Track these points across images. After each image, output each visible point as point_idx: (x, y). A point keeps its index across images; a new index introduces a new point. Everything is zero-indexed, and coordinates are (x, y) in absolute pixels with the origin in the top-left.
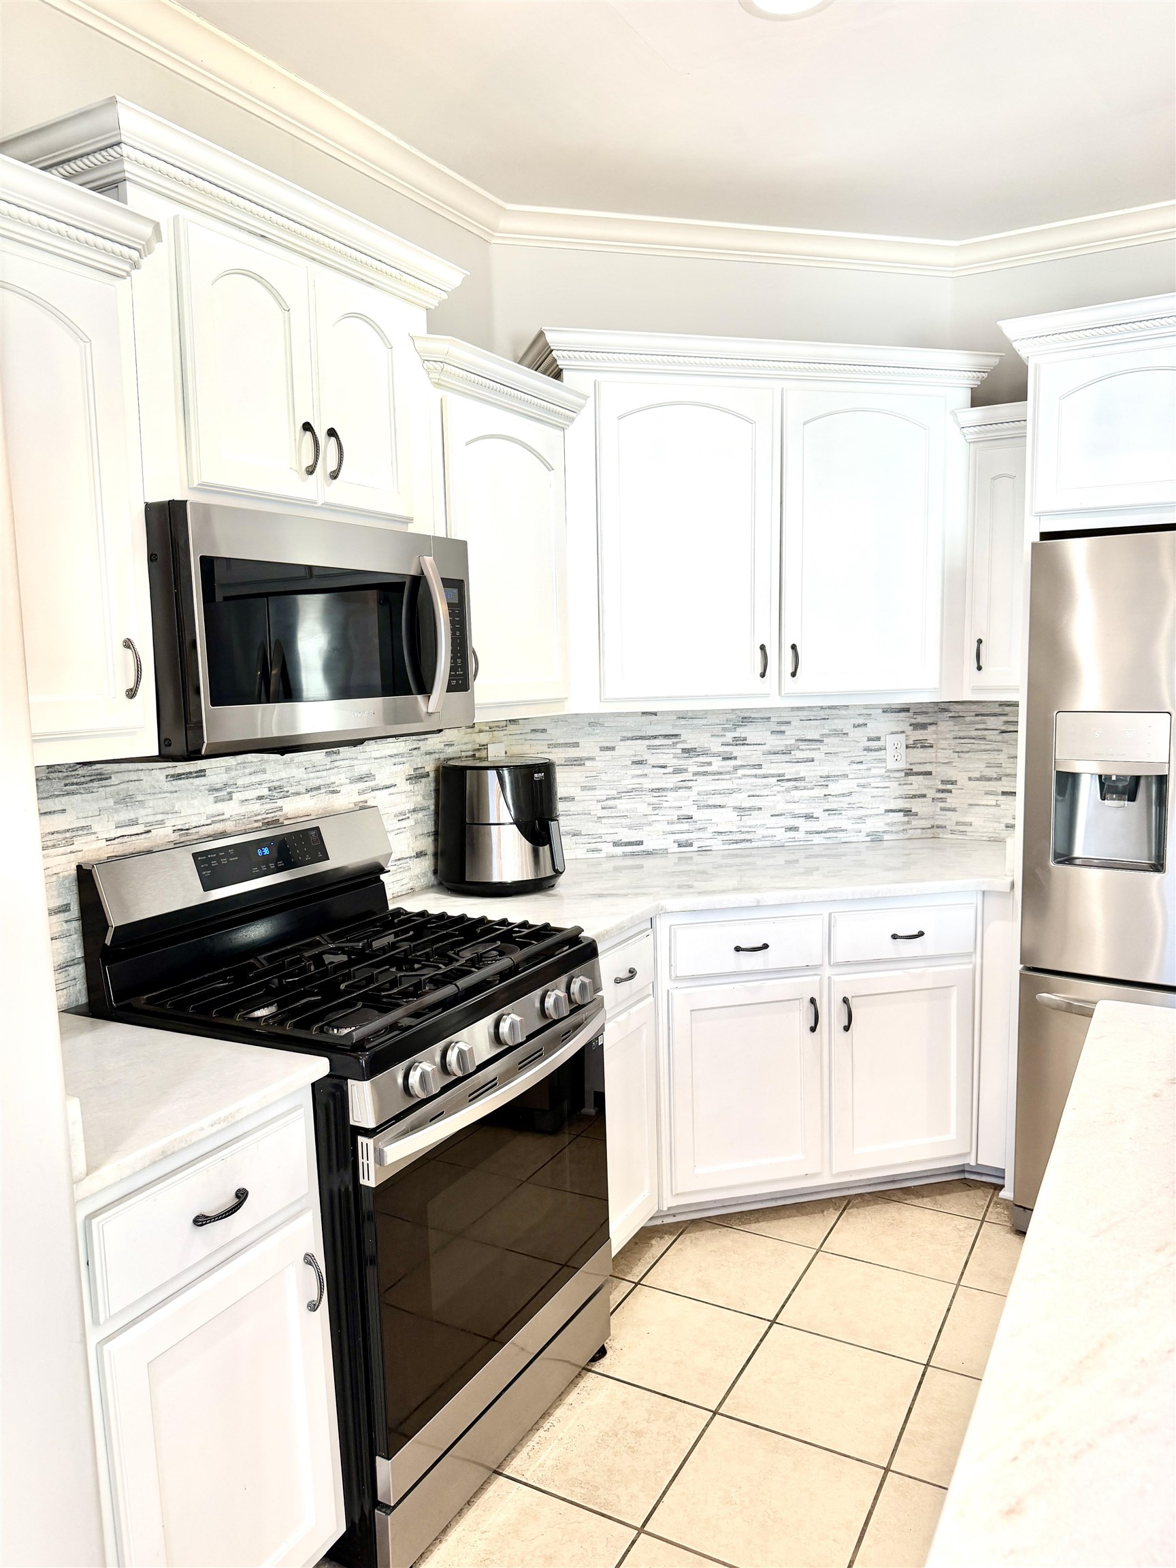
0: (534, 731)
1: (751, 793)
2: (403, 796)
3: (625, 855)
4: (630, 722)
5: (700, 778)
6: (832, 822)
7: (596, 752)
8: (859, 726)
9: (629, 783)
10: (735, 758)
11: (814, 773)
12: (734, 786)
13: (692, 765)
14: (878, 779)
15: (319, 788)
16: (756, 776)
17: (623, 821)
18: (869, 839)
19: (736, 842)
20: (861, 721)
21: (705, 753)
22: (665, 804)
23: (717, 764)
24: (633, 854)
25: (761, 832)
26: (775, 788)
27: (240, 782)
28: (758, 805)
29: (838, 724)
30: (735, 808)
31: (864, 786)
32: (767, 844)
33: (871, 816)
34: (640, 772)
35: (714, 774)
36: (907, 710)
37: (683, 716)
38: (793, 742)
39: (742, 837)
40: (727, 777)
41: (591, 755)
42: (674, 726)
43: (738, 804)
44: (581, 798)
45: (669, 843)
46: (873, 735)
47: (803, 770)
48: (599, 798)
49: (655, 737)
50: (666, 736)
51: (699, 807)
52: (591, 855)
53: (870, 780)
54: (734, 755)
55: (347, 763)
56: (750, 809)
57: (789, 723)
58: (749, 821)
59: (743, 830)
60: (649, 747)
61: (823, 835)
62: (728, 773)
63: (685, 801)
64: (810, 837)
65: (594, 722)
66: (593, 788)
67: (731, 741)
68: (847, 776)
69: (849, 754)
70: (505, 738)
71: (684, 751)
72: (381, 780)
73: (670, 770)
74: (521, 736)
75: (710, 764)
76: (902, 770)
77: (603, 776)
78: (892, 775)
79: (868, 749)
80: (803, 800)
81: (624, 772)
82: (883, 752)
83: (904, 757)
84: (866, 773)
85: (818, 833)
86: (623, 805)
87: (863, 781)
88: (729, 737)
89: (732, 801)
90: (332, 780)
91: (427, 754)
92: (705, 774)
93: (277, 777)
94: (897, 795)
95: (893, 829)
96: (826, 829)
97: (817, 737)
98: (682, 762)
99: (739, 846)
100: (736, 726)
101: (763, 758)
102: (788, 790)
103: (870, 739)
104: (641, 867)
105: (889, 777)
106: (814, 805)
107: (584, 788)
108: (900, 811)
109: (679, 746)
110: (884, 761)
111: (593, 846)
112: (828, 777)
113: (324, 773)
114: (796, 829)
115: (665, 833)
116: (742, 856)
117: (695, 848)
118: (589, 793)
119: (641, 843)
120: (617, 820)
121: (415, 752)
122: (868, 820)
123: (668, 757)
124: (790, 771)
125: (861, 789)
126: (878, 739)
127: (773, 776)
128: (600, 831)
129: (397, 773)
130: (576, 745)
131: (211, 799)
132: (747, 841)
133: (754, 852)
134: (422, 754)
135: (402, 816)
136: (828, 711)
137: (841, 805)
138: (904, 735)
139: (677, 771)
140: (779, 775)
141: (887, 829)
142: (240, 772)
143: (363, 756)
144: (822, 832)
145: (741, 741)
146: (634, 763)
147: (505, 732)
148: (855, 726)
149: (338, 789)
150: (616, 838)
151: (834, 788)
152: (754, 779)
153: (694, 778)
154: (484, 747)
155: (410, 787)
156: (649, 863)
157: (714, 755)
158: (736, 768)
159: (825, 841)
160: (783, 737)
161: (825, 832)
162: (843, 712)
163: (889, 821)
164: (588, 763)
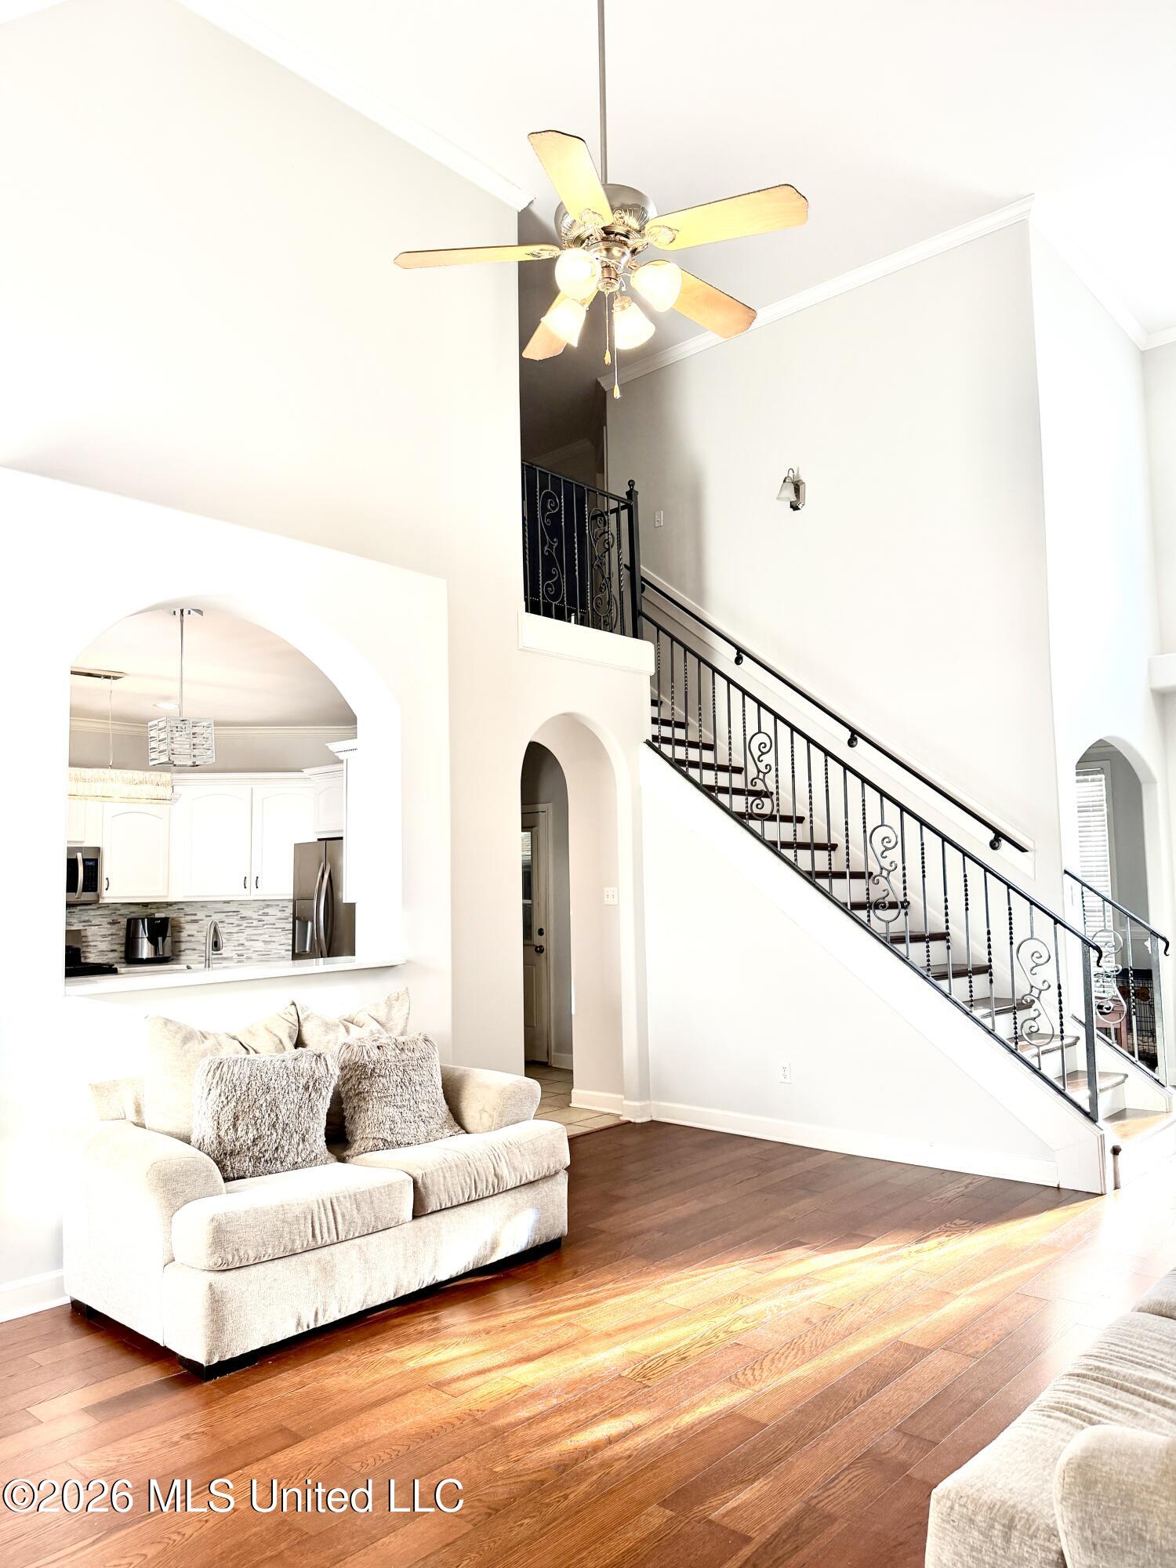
4: (219, 906)
5: (248, 929)
13: (244, 923)
21: (251, 919)
23: (255, 923)
24: (218, 959)
26: (281, 933)
30: (263, 941)
35: (254, 927)
37: (241, 903)
44: (196, 935)
45: (234, 955)
56: (270, 941)
58: (270, 946)
60: (227, 916)
63: (242, 938)
65: (203, 905)
66: (201, 932)
71: (241, 917)
88: (261, 912)
89: (262, 938)
91: (120, 915)
92: (250, 927)
100: (263, 909)
102: (286, 934)
107: (198, 932)
109: (239, 915)
117: (245, 957)
121: (113, 914)
123: (234, 920)
129: (105, 921)
130: (195, 915)
134: (117, 915)
135: (104, 936)
139: (238, 925)
145: (266, 914)
147: (166, 909)
154: (154, 914)
155: (108, 926)
157: (254, 919)
158: (264, 925)
164: (195, 922)
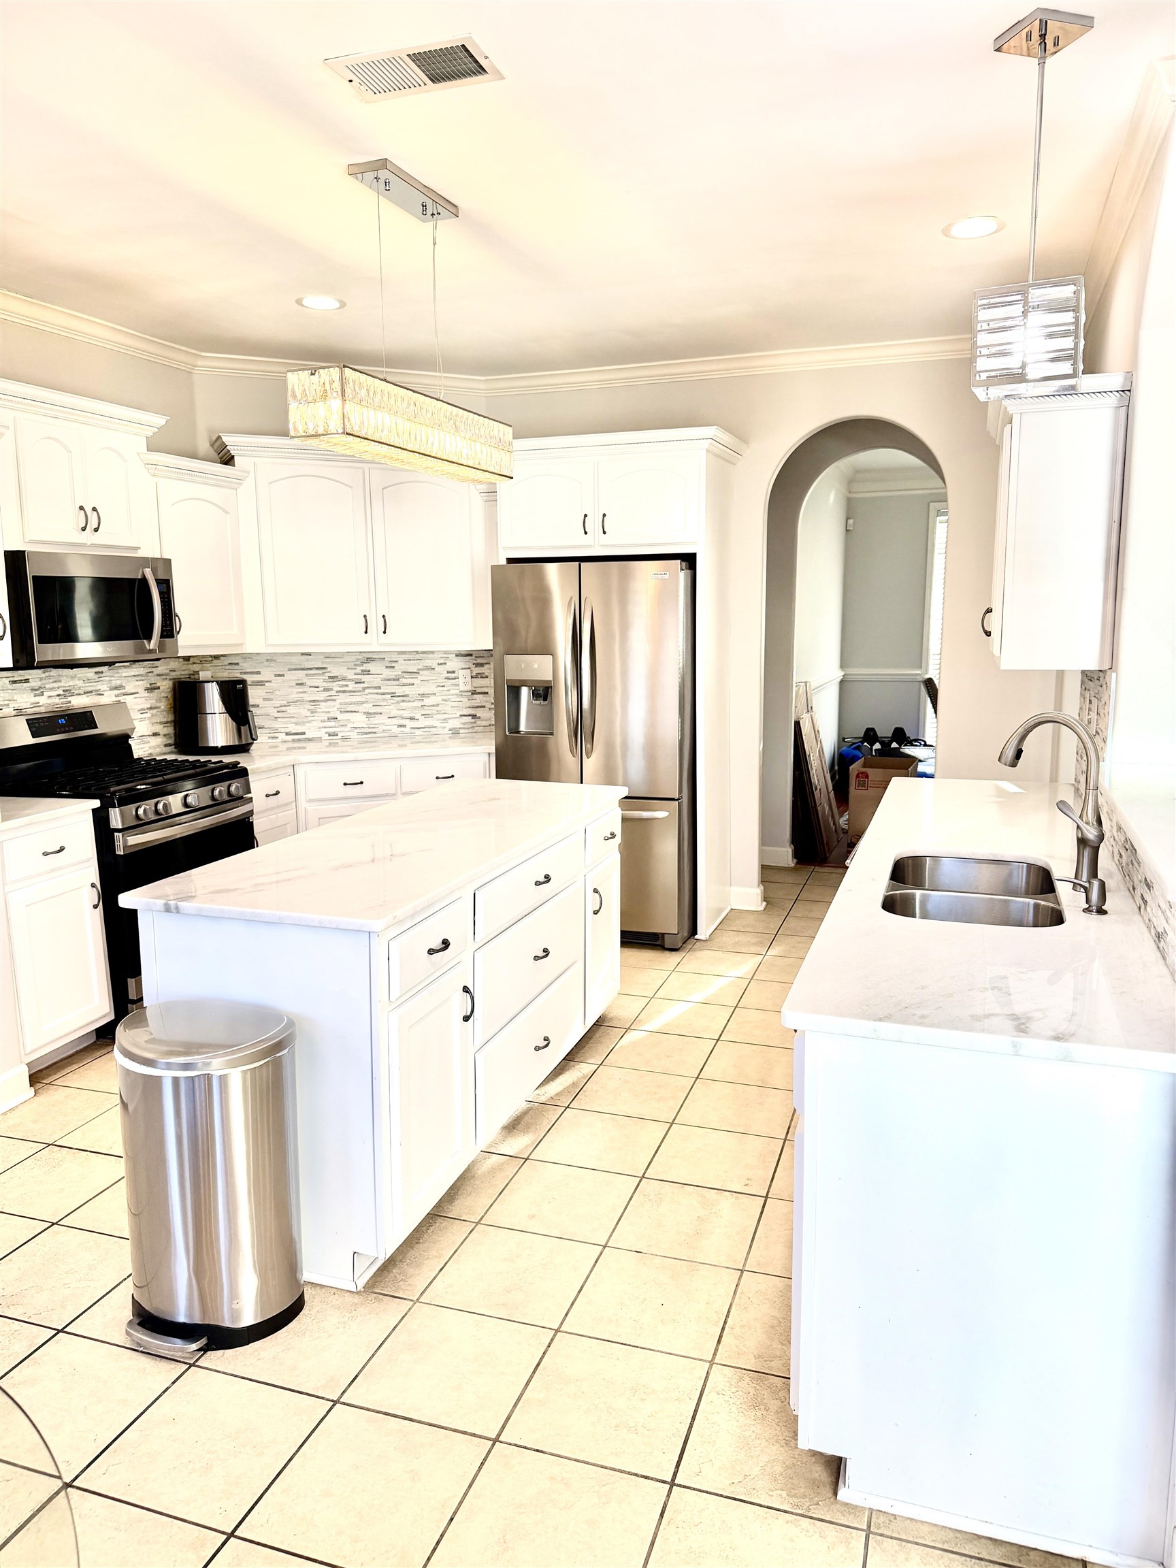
0: (230, 664)
1: (374, 704)
2: (143, 699)
3: (293, 741)
5: (341, 694)
6: (428, 722)
7: (272, 678)
8: (441, 664)
9: (294, 697)
10: (364, 682)
11: (414, 693)
12: (364, 700)
13: (335, 686)
14: (455, 696)
15: (91, 692)
16: (377, 693)
17: (291, 719)
18: (451, 732)
19: (367, 734)
20: (442, 661)
21: (344, 679)
22: (319, 710)
23: (352, 686)
24: (299, 740)
25: (382, 727)
26: (390, 701)
27: (47, 686)
28: (380, 711)
29: (428, 663)
30: (365, 713)
31: (446, 700)
32: (387, 735)
33: (451, 718)
34: (301, 690)
35: (350, 692)
36: (471, 655)
37: (328, 656)
38: (400, 673)
39: (370, 730)
40: (359, 694)
41: (269, 680)
42: (323, 662)
43: (367, 711)
44: (263, 706)
45: (322, 734)
46: (450, 670)
47: (407, 690)
48: (275, 705)
49: (311, 669)
50: (317, 668)
51: (341, 712)
52: (271, 740)
53: (450, 697)
54: (362, 681)
55: (107, 678)
56: (375, 713)
57: (397, 661)
58: (376, 720)
59: (370, 726)
60: (307, 675)
61: (422, 729)
62: (360, 691)
63: (333, 709)
64: (413, 731)
65: (270, 659)
66: (271, 699)
67: (360, 672)
68: (435, 694)
69: (436, 681)
70: (211, 668)
71: (330, 677)
72: (129, 689)
73: (322, 689)
74: (223, 667)
75: (347, 686)
76: (470, 691)
77: (277, 692)
78: (463, 694)
79: (448, 678)
80: (407, 709)
81: (291, 690)
82: (457, 680)
83: (470, 683)
84: (448, 693)
85: (418, 728)
86: (291, 710)
87: (445, 698)
88: (359, 669)
89: (362, 708)
90: (99, 687)
91: (158, 675)
92: (344, 692)
94: (468, 705)
95: (466, 726)
96: (423, 726)
97: (415, 671)
98: (329, 684)
99: (368, 736)
100: (363, 663)
101: (381, 682)
102: (398, 702)
103: (448, 672)
104: (305, 748)
105: (461, 695)
106: (415, 712)
107: (264, 699)
108: (469, 715)
109: (326, 674)
110: (458, 685)
111: (272, 735)
112: (423, 694)
113: (94, 684)
114: (404, 726)
115: (319, 728)
116: (370, 742)
117: (339, 737)
118: (269, 702)
119: (304, 733)
120: (287, 719)
121: (150, 674)
122: (449, 721)
123: (320, 681)
124: (399, 691)
125: (445, 702)
126: (454, 672)
127: (388, 694)
128: (277, 726)
129: (139, 686)
130: (259, 673)
131: (32, 694)
132: (374, 733)
133: (377, 739)
134: (154, 676)
135: (143, 711)
136: (421, 655)
137: (432, 711)
138: (469, 670)
139: (326, 690)
140: (392, 693)
141: (462, 726)
143: (117, 675)
144: (421, 728)
145: (366, 672)
146: (297, 684)
147: (211, 664)
148: (438, 664)
149: (103, 693)
150: (287, 730)
151: (427, 701)
152: (377, 695)
153: (337, 694)
154: (197, 673)
155: (147, 695)
156: (309, 745)
157: (350, 680)
158: (364, 689)
159: (423, 733)
160: (393, 670)
161: (423, 728)
162: (431, 656)
163: (462, 721)
164: (266, 684)
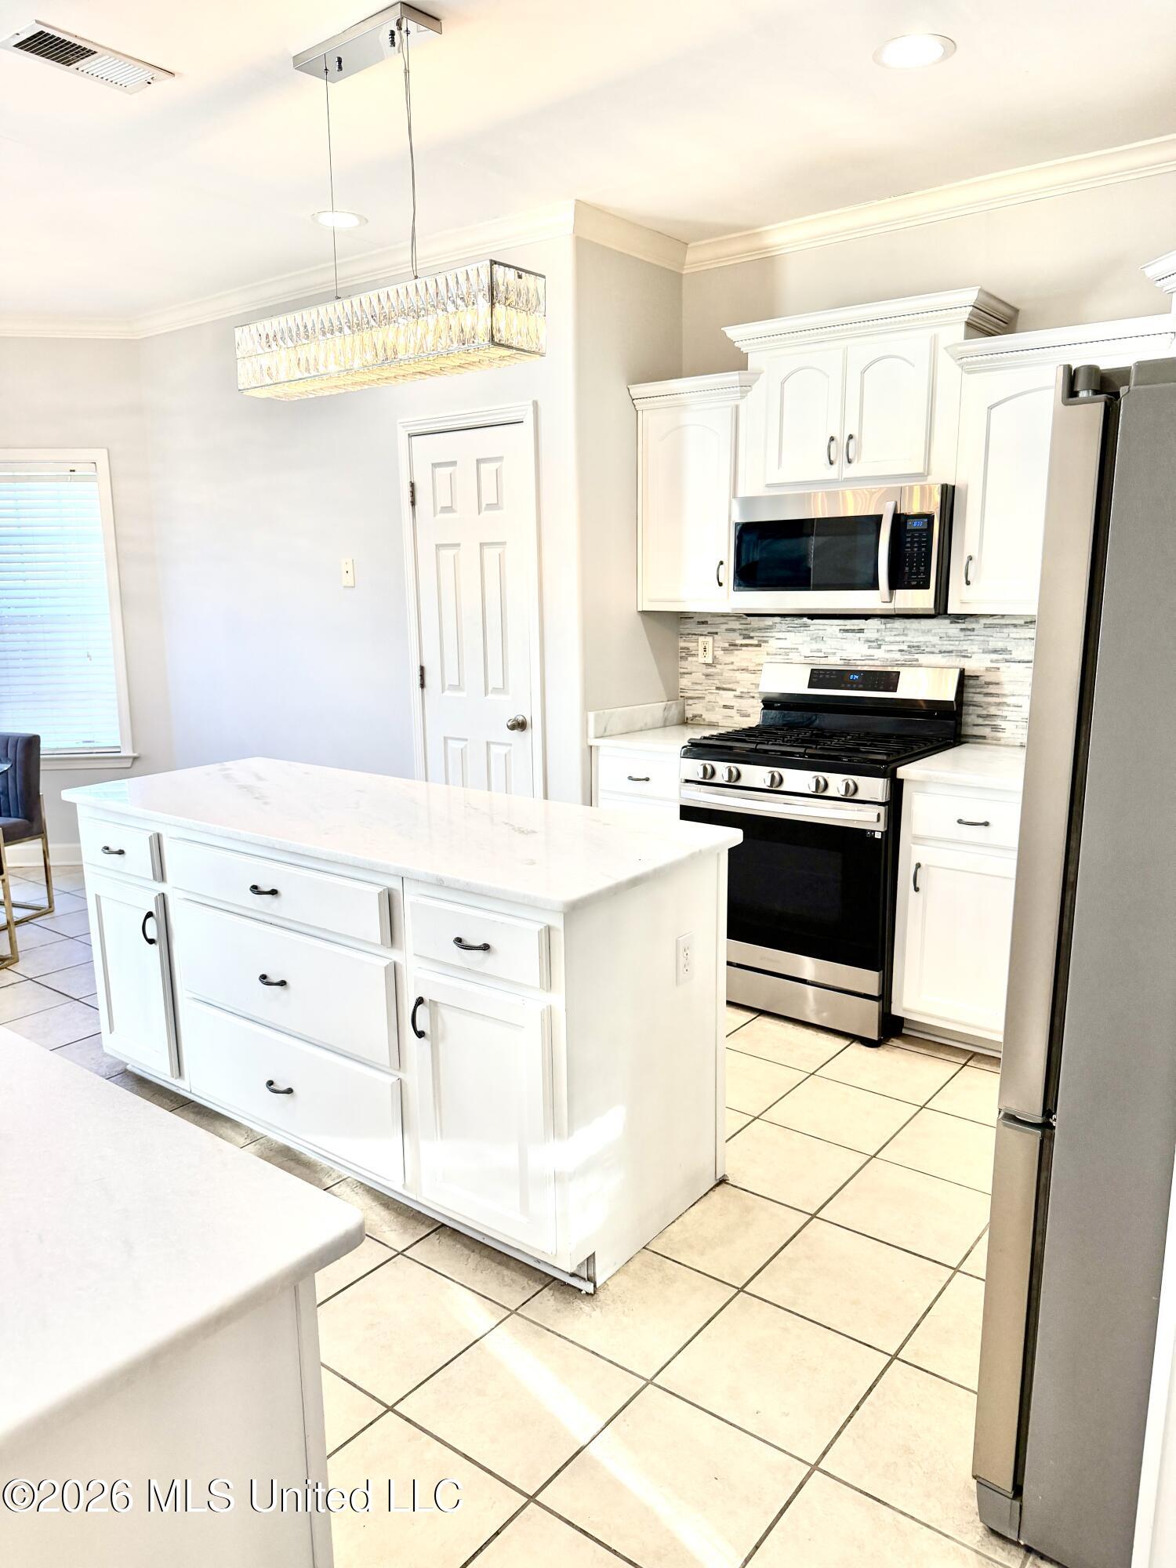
15: (951, 652)
27: (887, 639)
93: (915, 640)
113: (957, 643)
131: (866, 645)
142: (888, 633)
